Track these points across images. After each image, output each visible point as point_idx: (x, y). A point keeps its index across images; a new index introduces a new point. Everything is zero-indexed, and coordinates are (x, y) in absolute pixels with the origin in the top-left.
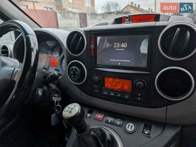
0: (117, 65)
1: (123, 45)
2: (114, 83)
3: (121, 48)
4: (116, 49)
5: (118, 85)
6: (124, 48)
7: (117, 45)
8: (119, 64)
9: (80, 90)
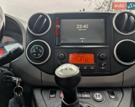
0: (81, 42)
1: (85, 27)
2: (79, 58)
3: (84, 28)
4: (79, 30)
5: (83, 59)
6: (85, 28)
7: (79, 26)
8: (82, 41)
9: (40, 71)
